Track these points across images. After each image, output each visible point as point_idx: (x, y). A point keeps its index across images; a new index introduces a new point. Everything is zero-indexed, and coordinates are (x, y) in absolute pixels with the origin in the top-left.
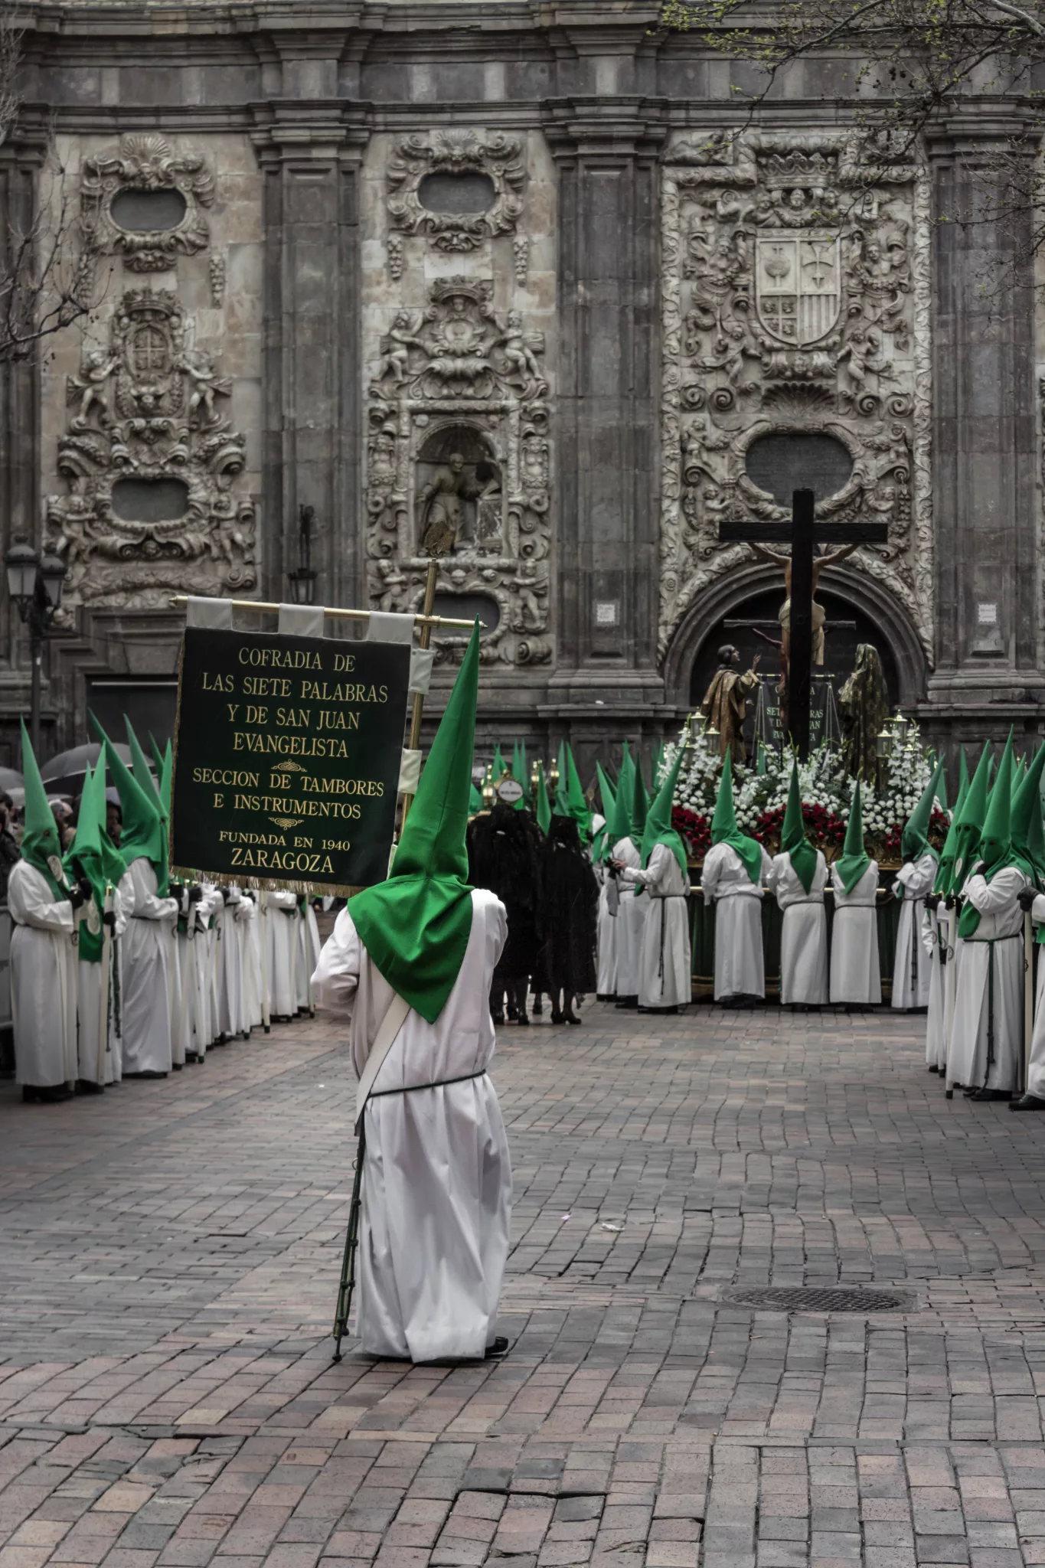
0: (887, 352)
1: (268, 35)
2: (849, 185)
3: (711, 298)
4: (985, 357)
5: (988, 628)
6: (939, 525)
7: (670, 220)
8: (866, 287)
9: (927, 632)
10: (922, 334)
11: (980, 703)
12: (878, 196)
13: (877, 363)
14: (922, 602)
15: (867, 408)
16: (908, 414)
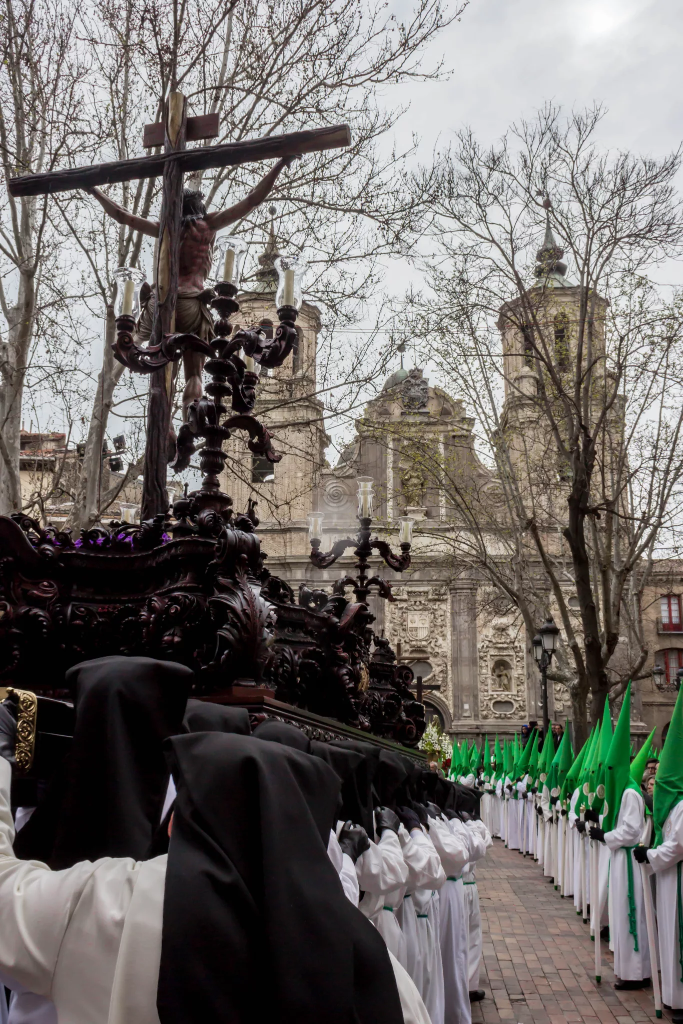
0: (440, 641)
1: (288, 564)
2: (430, 600)
3: (397, 628)
4: (465, 643)
5: (466, 710)
6: (454, 684)
7: (386, 609)
8: (435, 625)
9: (451, 711)
10: (449, 637)
11: (465, 729)
12: (438, 603)
13: (438, 644)
14: (450, 703)
15: (436, 655)
16: (446, 657)
